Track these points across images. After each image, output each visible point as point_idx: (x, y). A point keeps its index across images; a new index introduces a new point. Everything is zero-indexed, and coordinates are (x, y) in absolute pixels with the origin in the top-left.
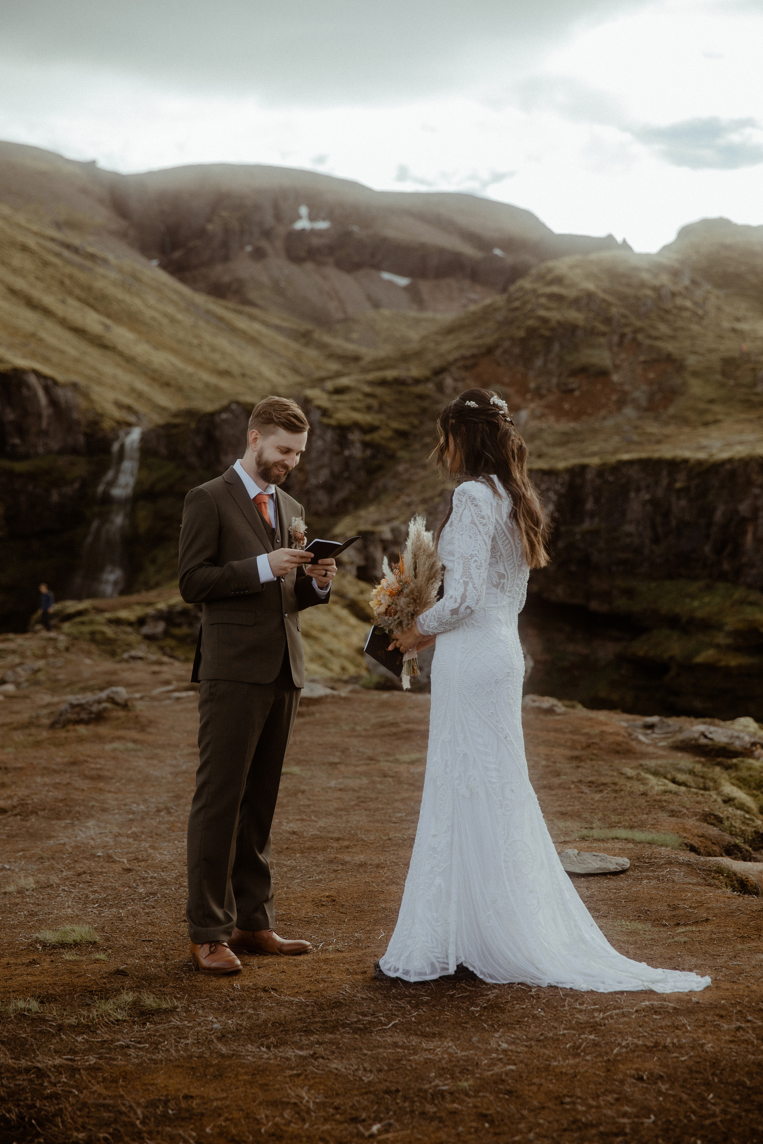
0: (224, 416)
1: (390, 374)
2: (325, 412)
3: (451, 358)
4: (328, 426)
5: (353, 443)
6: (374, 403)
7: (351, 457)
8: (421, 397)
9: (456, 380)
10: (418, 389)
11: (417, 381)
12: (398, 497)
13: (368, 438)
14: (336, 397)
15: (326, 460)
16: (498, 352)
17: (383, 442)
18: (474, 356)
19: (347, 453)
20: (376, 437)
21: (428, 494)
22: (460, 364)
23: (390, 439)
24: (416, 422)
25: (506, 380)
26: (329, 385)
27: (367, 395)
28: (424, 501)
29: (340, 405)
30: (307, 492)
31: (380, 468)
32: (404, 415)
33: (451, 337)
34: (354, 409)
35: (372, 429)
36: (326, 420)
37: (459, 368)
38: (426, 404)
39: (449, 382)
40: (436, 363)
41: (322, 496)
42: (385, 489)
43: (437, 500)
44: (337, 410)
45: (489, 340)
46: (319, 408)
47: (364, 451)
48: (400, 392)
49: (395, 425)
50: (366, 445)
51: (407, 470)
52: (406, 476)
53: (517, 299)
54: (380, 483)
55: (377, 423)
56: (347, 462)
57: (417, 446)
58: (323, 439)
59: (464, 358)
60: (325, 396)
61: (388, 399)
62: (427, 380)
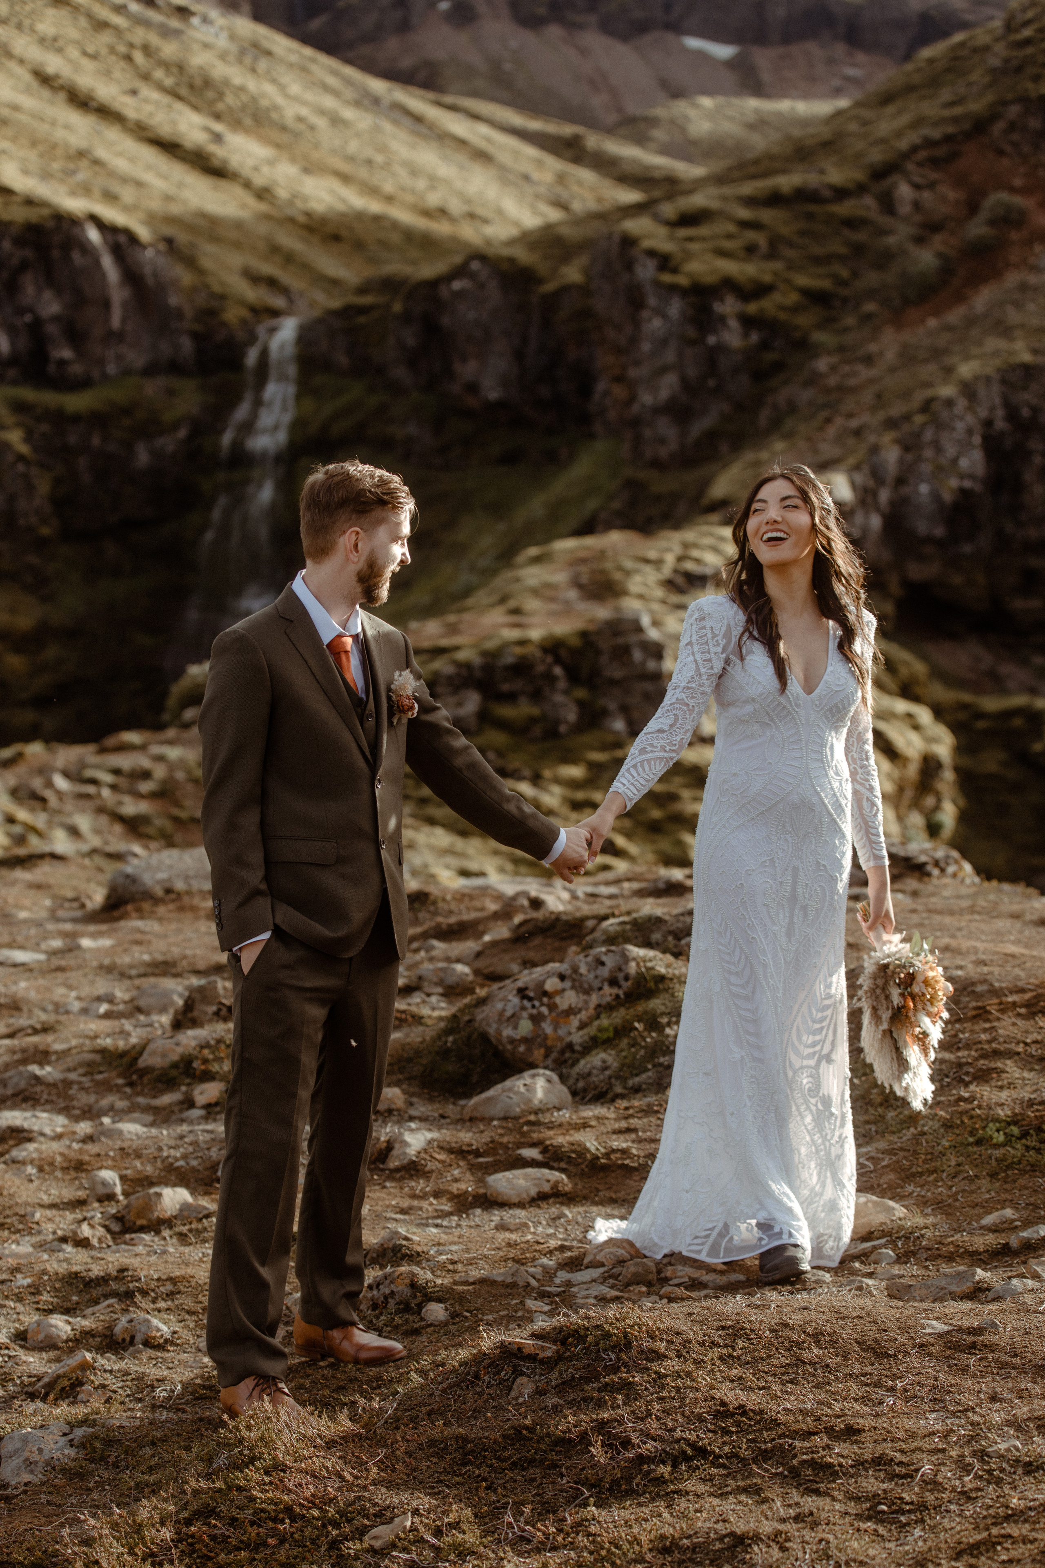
0: (457, 285)
1: (786, 182)
2: (665, 262)
3: (903, 145)
4: (673, 288)
5: (723, 319)
6: (760, 239)
7: (720, 348)
8: (851, 223)
9: (917, 187)
10: (845, 209)
11: (841, 193)
12: (828, 420)
13: (752, 308)
14: (683, 232)
15: (670, 356)
16: (998, 127)
17: (783, 316)
18: (948, 139)
19: (712, 340)
20: (768, 305)
21: (896, 410)
22: (922, 154)
23: (795, 309)
24: (845, 273)
25: (1018, 182)
26: (668, 210)
27: (745, 225)
28: (891, 424)
29: (694, 247)
30: (636, 423)
31: (778, 367)
32: (817, 260)
33: (890, 109)
34: (722, 253)
35: (760, 290)
36: (667, 278)
37: (920, 164)
38: (861, 236)
39: (904, 191)
40: (876, 156)
41: (666, 428)
42: (792, 408)
43: (919, 419)
44: (689, 256)
45: (977, 106)
46: (651, 253)
47: (746, 335)
48: (810, 216)
49: (803, 280)
50: (748, 322)
51: (833, 368)
52: (832, 381)
53: (1027, 23)
54: (782, 396)
55: (767, 278)
56: (713, 356)
57: (850, 321)
58: (664, 316)
59: (929, 143)
60: (662, 231)
61: (785, 230)
62: (861, 189)
